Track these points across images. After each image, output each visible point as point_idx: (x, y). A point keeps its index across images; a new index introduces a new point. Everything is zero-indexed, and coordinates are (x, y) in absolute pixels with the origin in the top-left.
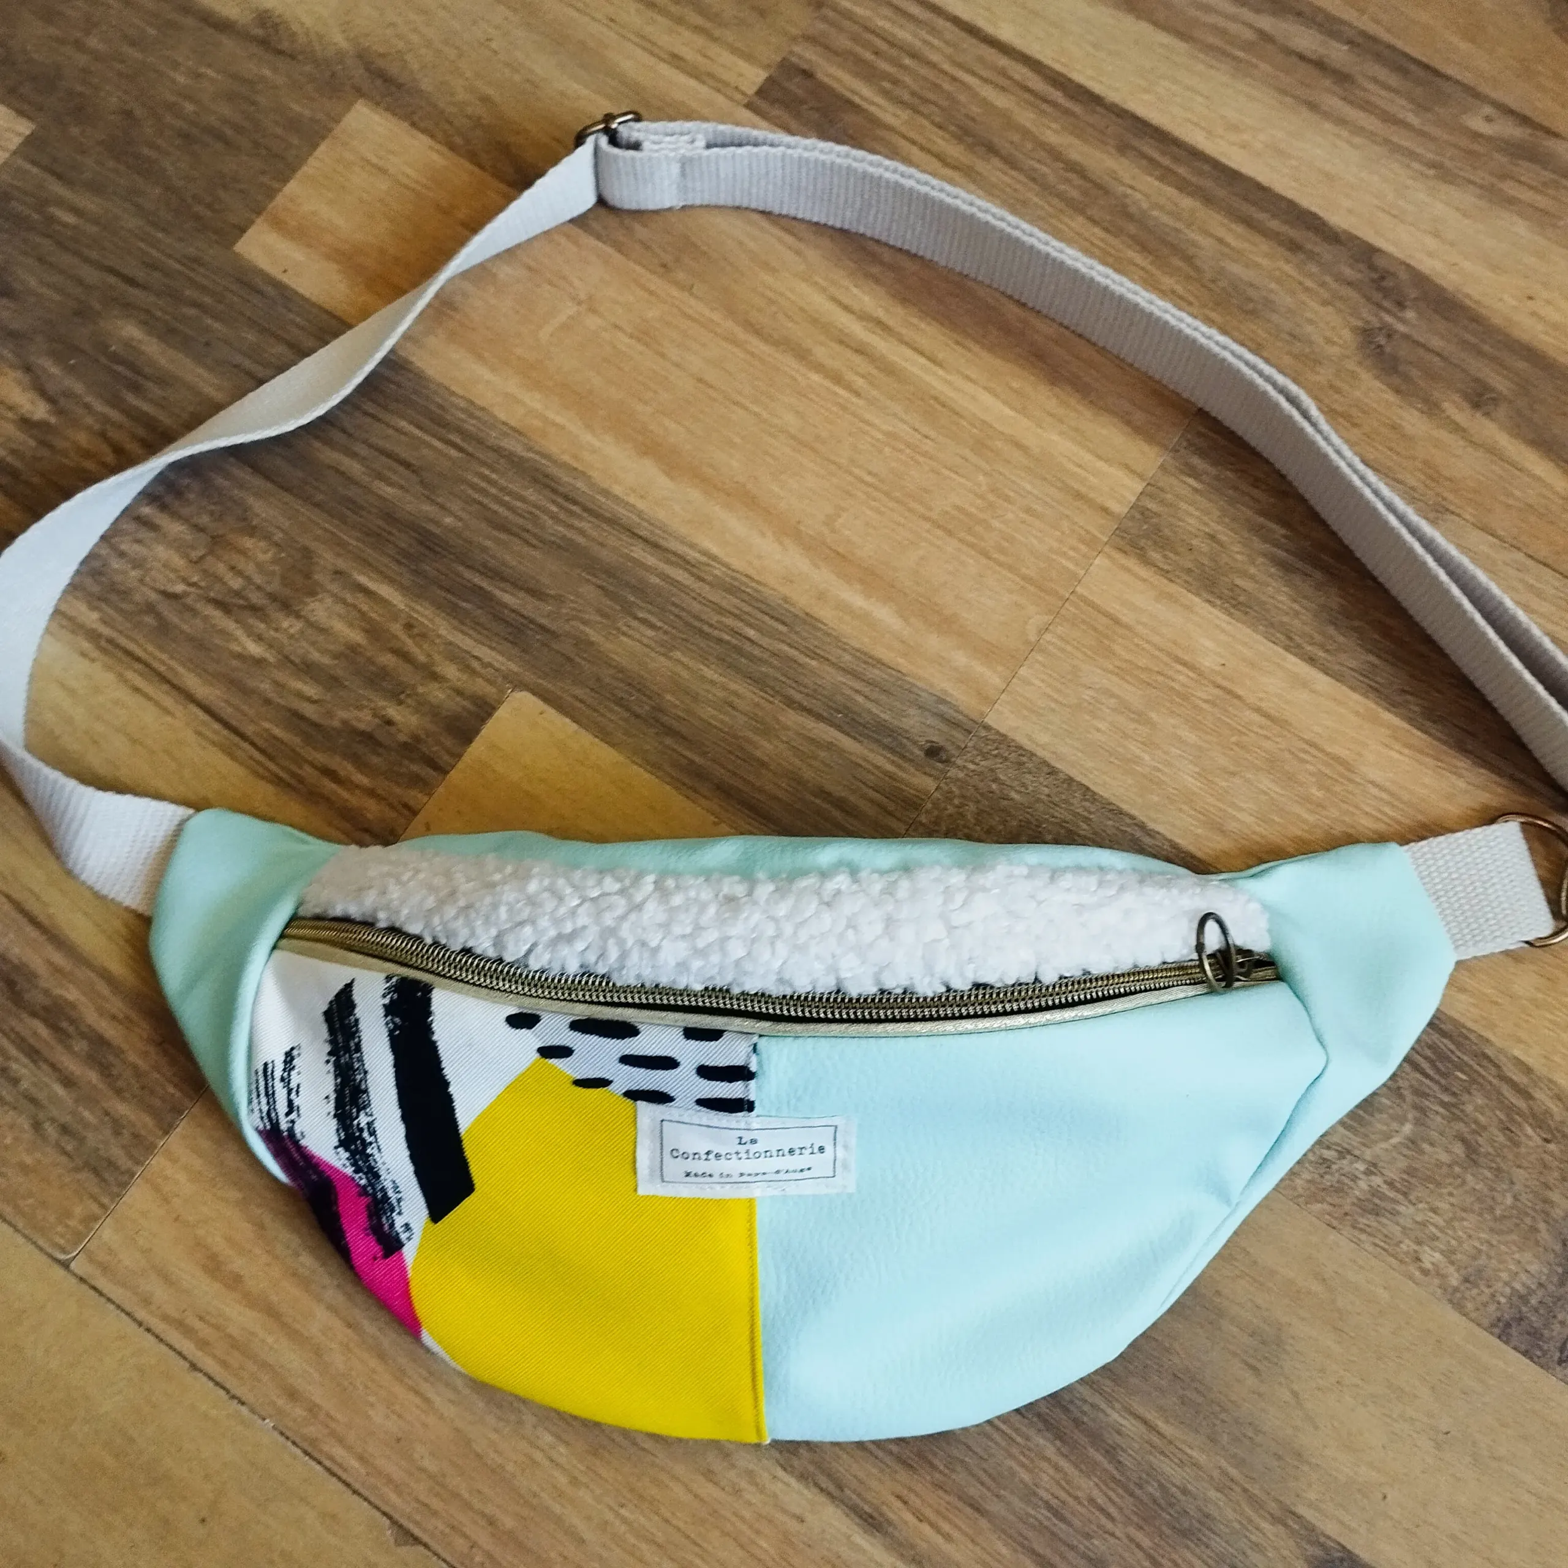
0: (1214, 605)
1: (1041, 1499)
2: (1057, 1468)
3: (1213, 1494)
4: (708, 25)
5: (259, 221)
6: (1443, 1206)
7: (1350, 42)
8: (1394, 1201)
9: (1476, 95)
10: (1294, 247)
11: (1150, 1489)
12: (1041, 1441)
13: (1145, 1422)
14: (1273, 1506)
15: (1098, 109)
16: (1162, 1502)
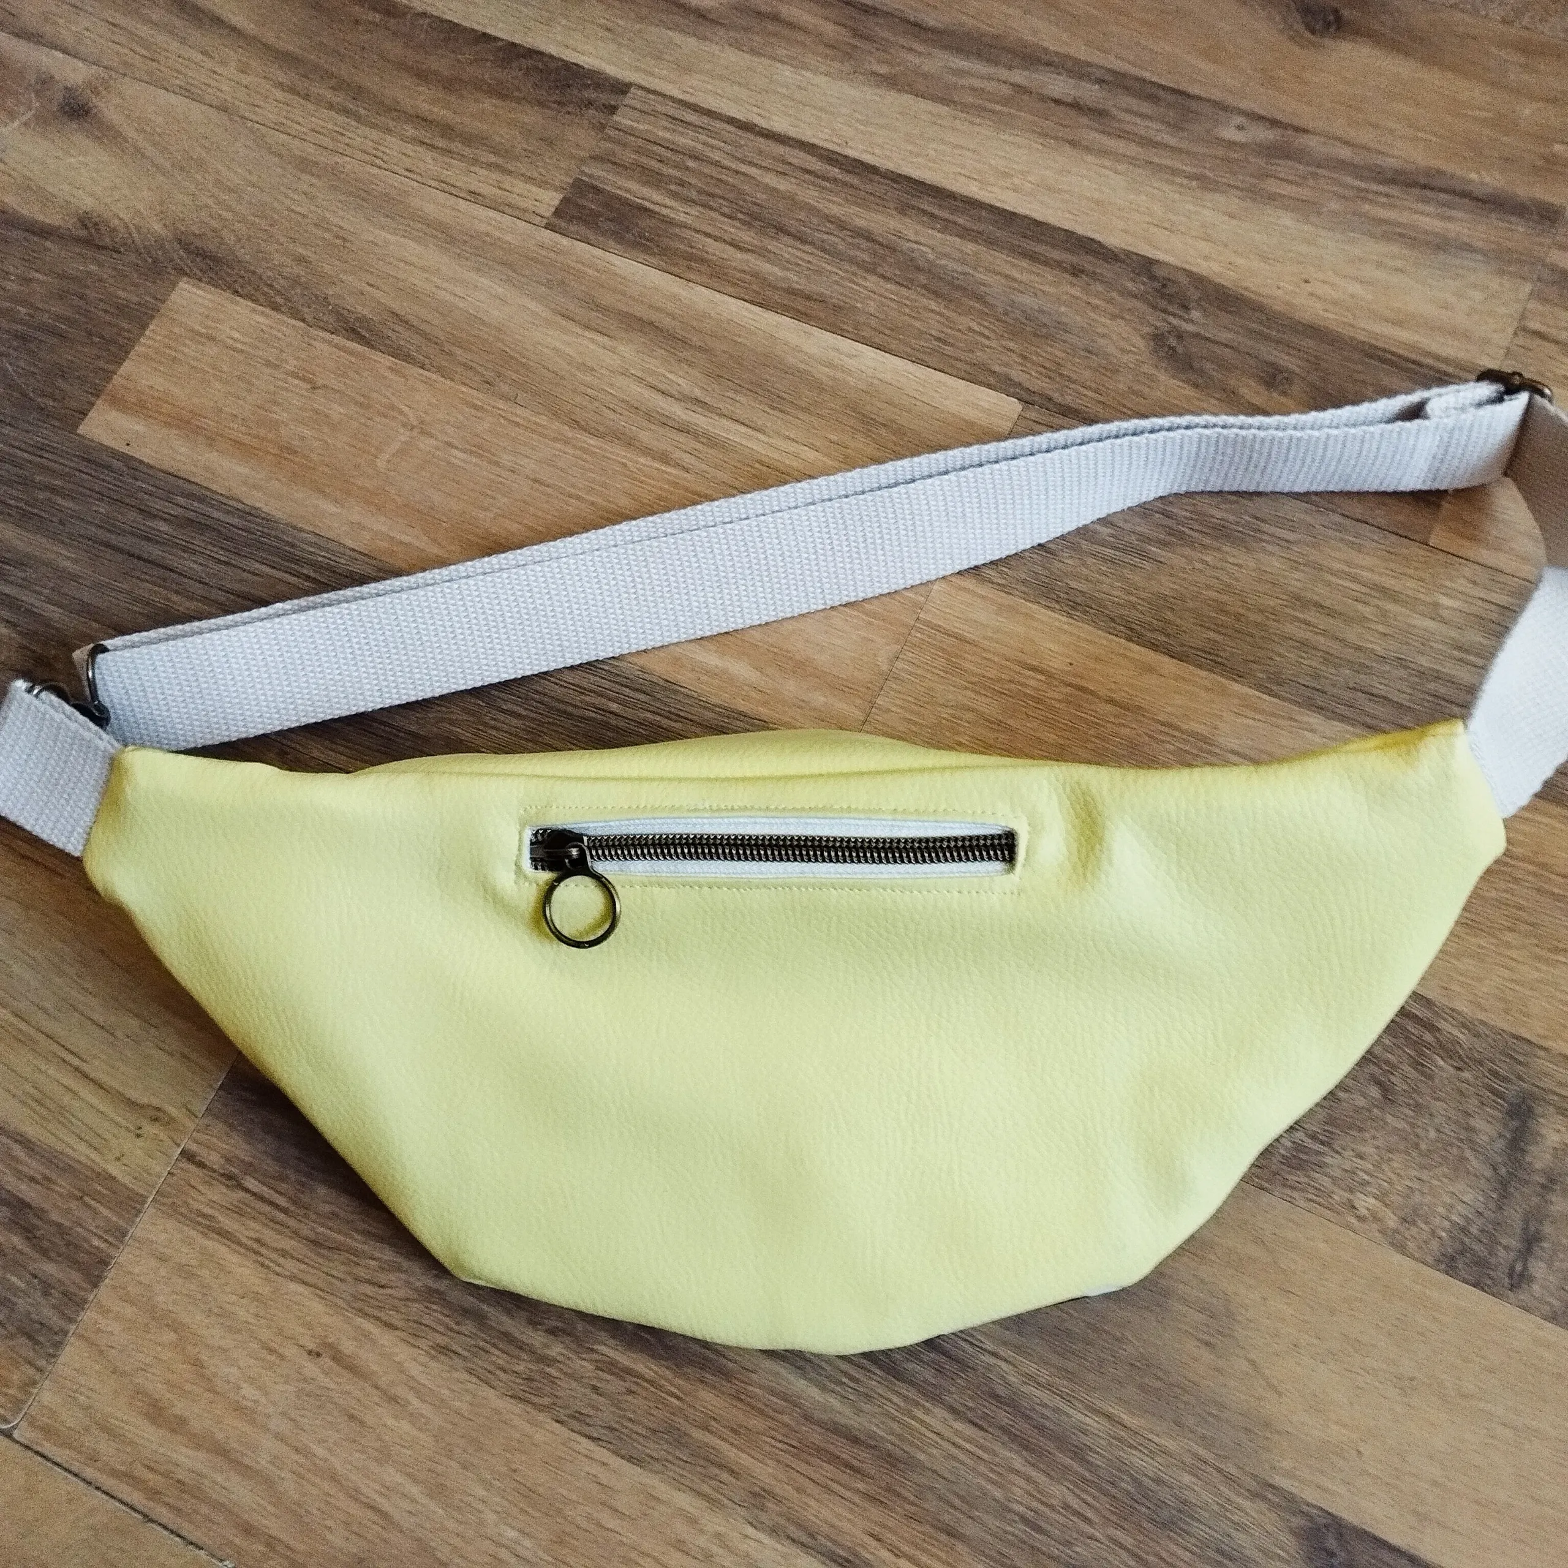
0: (1052, 609)
1: (1017, 1514)
2: (1028, 1479)
3: (1187, 1479)
4: (500, 161)
5: (99, 402)
6: (1368, 1150)
7: (1100, 81)
8: (1319, 1153)
9: (1226, 108)
10: (1076, 271)
11: (1124, 1485)
12: (1009, 1454)
13: (1108, 1417)
14: (1249, 1482)
15: (877, 178)
16: (1138, 1497)
